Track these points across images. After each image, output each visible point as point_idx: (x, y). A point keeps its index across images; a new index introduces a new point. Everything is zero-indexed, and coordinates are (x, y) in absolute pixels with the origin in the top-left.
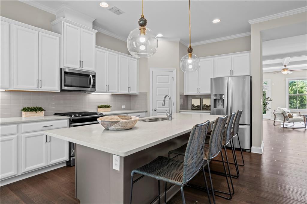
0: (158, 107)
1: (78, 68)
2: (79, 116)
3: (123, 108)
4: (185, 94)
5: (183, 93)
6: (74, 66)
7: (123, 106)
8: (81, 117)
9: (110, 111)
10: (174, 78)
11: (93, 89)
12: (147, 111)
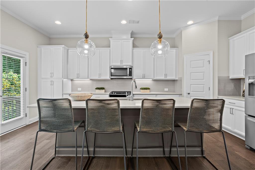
0: (191, 91)
1: (120, 65)
2: (115, 94)
4: (230, 78)
5: (229, 77)
6: (118, 64)
7: (165, 89)
8: (116, 94)
9: (149, 92)
10: (210, 61)
11: (130, 77)
12: (182, 95)
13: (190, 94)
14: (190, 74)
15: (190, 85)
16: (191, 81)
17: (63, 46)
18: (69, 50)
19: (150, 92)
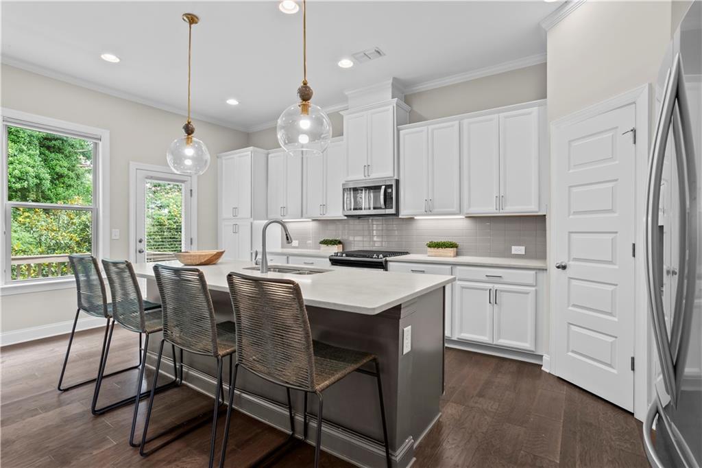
0: (571, 257)
1: (363, 178)
2: (342, 256)
3: (513, 253)
7: (512, 247)
8: (344, 257)
11: (388, 211)
12: (546, 270)
13: (567, 269)
14: (569, 191)
15: (567, 236)
16: (571, 217)
17: (251, 148)
18: (270, 156)
19: (457, 254)
